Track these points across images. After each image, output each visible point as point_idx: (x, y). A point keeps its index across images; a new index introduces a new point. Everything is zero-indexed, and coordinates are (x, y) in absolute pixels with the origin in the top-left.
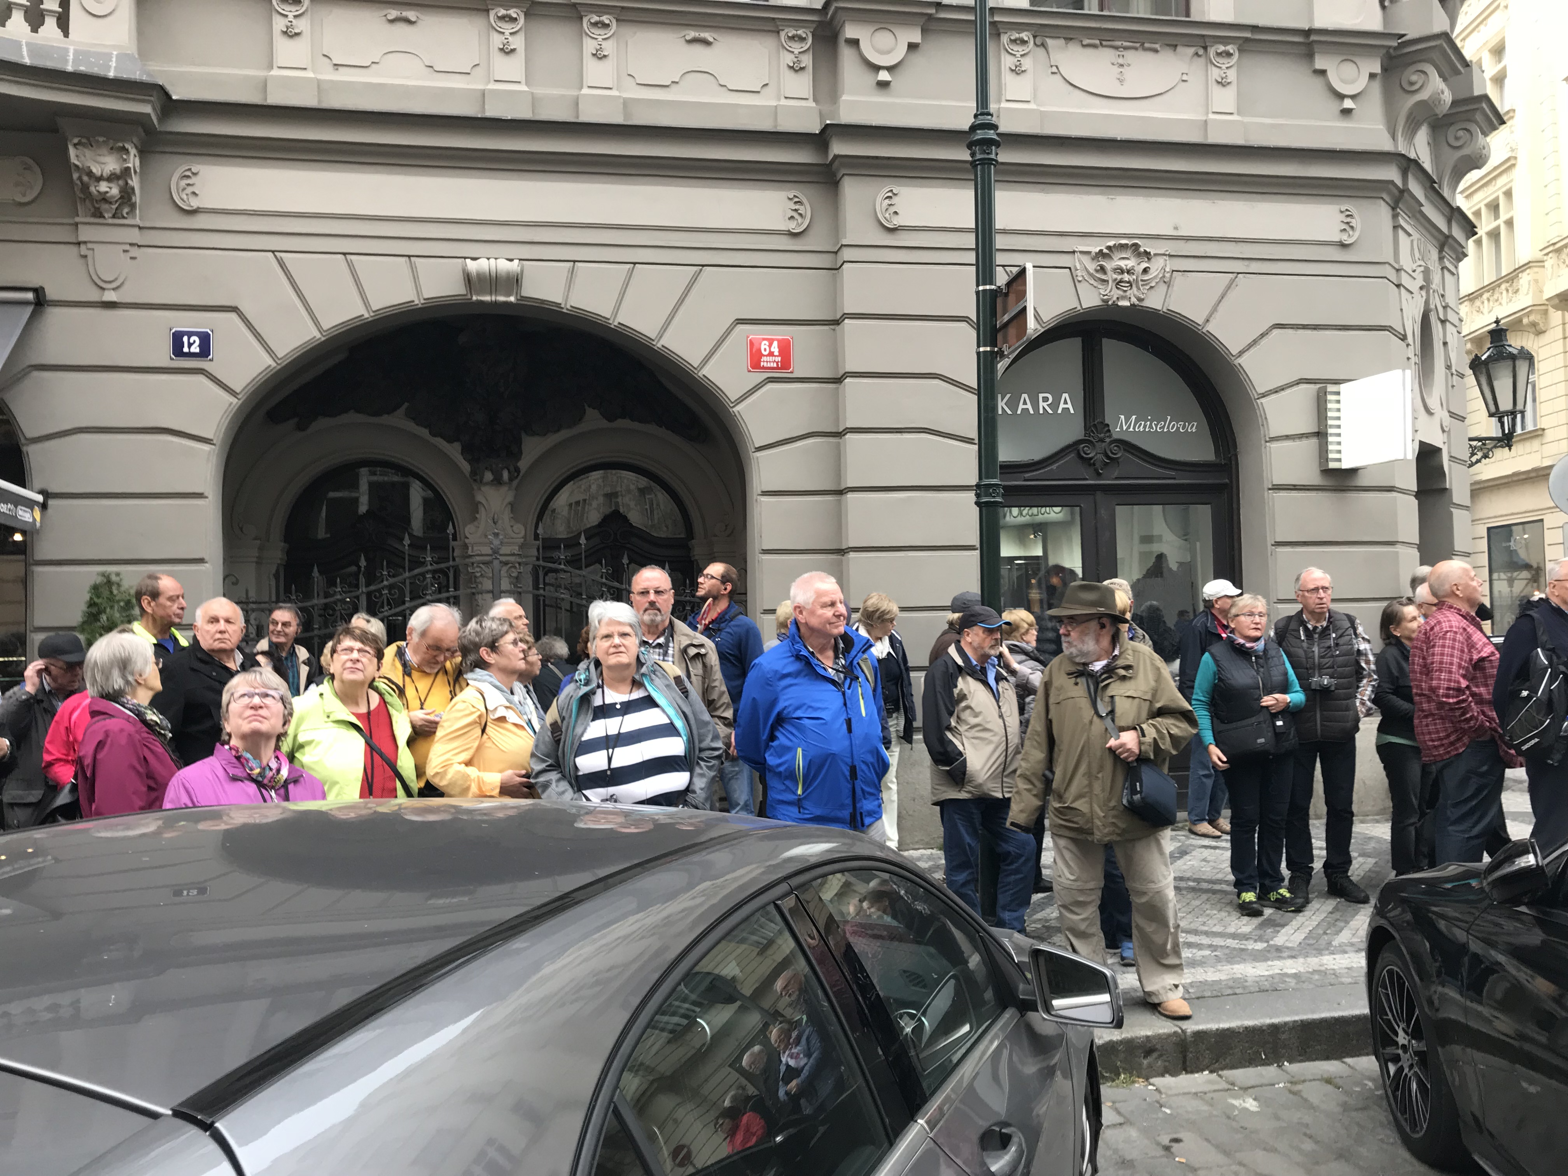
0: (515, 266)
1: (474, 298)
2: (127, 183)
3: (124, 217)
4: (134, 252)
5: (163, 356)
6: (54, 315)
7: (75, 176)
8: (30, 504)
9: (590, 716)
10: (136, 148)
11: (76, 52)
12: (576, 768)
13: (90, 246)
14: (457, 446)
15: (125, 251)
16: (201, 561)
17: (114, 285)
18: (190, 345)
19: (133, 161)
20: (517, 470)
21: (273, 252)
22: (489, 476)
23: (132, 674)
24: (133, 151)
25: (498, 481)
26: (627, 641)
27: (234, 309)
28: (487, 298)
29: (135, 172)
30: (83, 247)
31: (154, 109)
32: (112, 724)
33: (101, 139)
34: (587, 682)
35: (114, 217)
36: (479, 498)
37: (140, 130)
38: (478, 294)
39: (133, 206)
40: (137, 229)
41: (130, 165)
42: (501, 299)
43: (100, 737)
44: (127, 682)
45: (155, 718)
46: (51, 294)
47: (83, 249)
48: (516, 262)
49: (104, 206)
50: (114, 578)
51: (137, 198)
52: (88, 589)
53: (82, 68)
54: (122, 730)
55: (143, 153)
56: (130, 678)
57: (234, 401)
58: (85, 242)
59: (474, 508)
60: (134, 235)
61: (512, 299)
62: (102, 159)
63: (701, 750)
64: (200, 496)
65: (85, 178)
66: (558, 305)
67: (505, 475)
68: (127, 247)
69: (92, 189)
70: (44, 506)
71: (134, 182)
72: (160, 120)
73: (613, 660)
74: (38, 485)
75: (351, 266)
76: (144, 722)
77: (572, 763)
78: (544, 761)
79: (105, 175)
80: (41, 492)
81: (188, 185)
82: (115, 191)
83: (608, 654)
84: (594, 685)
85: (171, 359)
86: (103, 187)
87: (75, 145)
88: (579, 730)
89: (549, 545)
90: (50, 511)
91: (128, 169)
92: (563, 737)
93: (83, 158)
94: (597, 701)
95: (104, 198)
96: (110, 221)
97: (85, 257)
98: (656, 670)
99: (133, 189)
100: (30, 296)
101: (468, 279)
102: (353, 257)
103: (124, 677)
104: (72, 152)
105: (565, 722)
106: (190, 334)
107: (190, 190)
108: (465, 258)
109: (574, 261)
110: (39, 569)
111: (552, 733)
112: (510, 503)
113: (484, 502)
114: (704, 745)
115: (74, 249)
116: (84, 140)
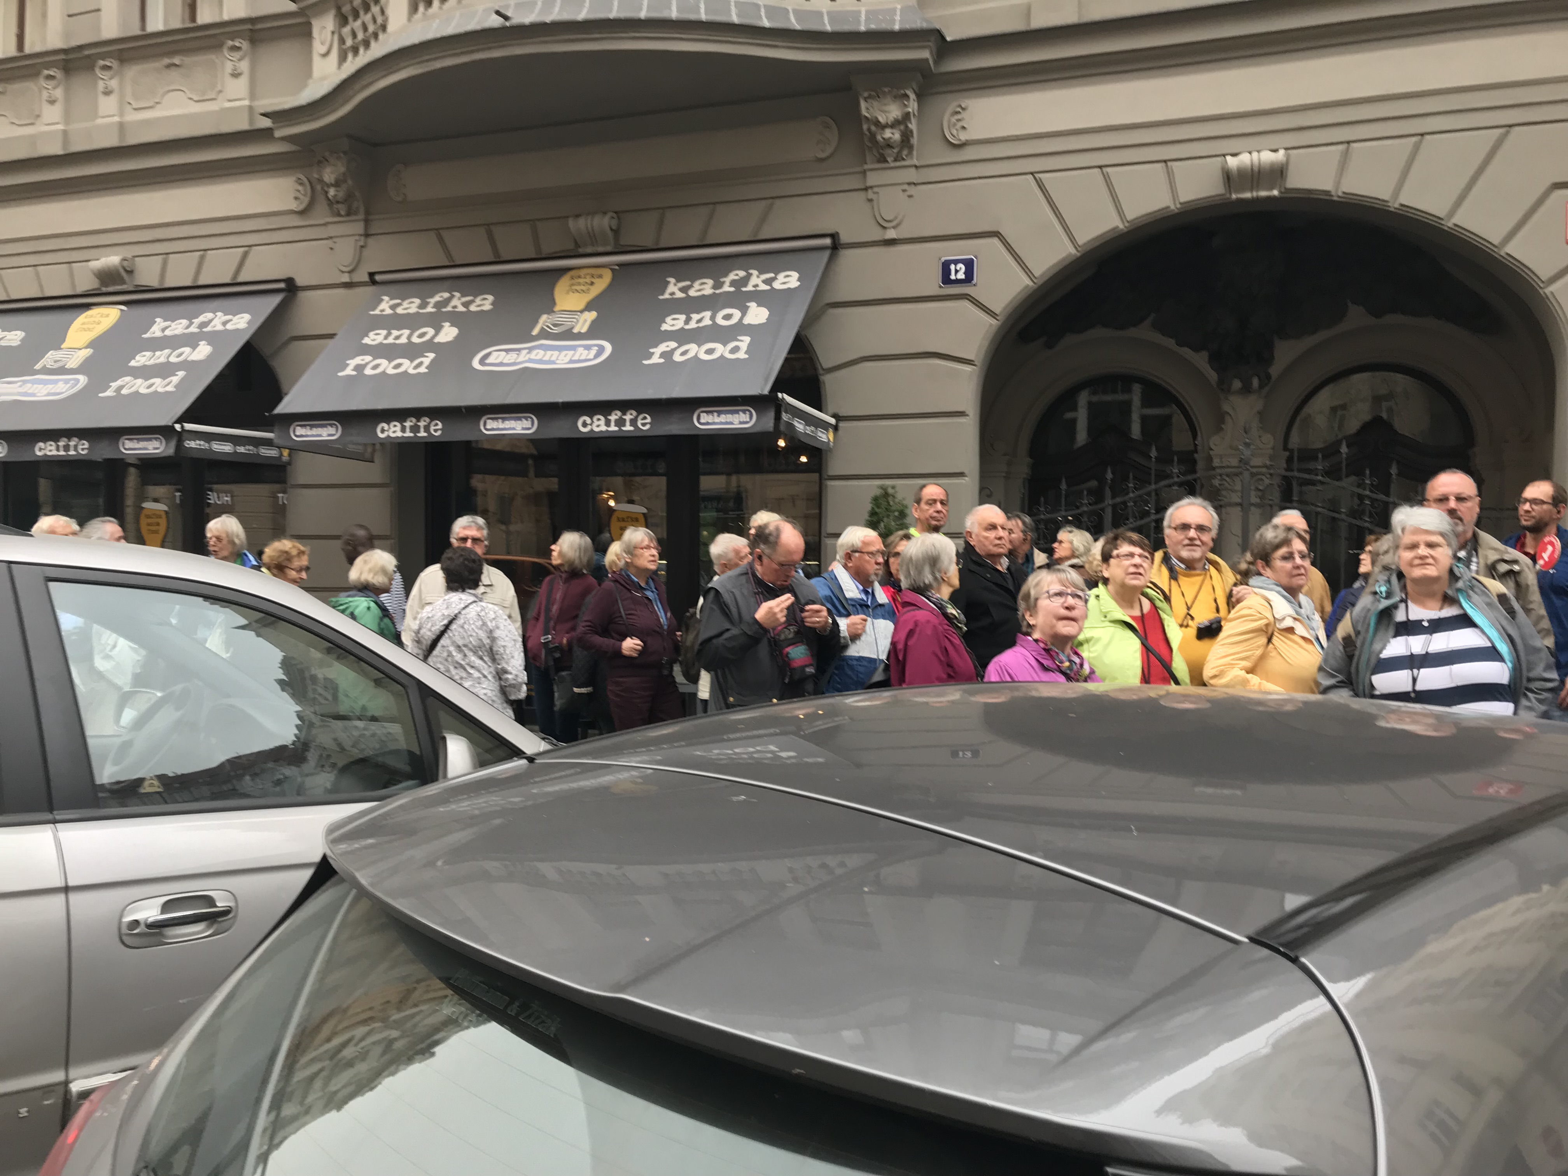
0: (1281, 155)
1: (1234, 196)
2: (907, 127)
3: (904, 159)
4: (912, 190)
5: (933, 285)
6: (847, 257)
7: (865, 127)
8: (825, 426)
9: (1391, 631)
10: (915, 92)
11: (867, 12)
12: (1372, 687)
13: (875, 190)
14: (1205, 354)
15: (904, 191)
16: (961, 475)
17: (894, 224)
18: (957, 271)
19: (913, 106)
20: (1269, 377)
21: (1032, 173)
22: (1237, 384)
23: (940, 571)
24: (912, 96)
25: (1247, 390)
26: (1438, 553)
27: (996, 234)
28: (1248, 195)
29: (914, 115)
30: (870, 191)
31: (931, 53)
32: (921, 615)
33: (886, 90)
34: (1389, 595)
35: (896, 160)
36: (1226, 407)
37: (919, 75)
38: (1237, 192)
39: (911, 148)
40: (913, 170)
41: (910, 110)
42: (1263, 194)
43: (911, 626)
44: (936, 579)
45: (954, 612)
46: (845, 237)
47: (870, 194)
48: (1282, 152)
49: (888, 151)
50: (890, 491)
51: (914, 141)
52: (870, 500)
53: (873, 26)
54: (928, 622)
55: (920, 96)
56: (938, 576)
57: (994, 322)
58: (871, 187)
59: (1220, 419)
60: (911, 175)
61: (1275, 193)
62: (886, 108)
63: (1529, 680)
64: (962, 414)
65: (873, 128)
66: (1327, 193)
67: (1255, 382)
68: (906, 187)
69: (879, 138)
70: (836, 428)
71: (913, 126)
72: (936, 62)
73: (1418, 572)
74: (831, 410)
75: (1107, 178)
76: (946, 615)
77: (1367, 681)
78: (1333, 676)
79: (889, 123)
80: (834, 416)
81: (959, 120)
82: (897, 136)
83: (1411, 565)
84: (1397, 599)
85: (941, 287)
86: (887, 133)
87: (866, 99)
88: (1377, 646)
89: (1307, 455)
90: (840, 432)
91: (909, 113)
92: (1357, 653)
93: (871, 109)
94: (1400, 616)
95: (889, 145)
96: (892, 165)
97: (870, 200)
98: (1474, 585)
99: (911, 132)
100: (828, 241)
101: (1228, 176)
102: (1109, 170)
103: (933, 574)
104: (863, 105)
105: (1361, 637)
106: (956, 262)
107: (960, 124)
108: (1224, 156)
109: (1348, 142)
110: (831, 483)
111: (1344, 647)
112: (1259, 413)
113: (1231, 412)
114: (1532, 674)
115: (862, 195)
116: (873, 93)
